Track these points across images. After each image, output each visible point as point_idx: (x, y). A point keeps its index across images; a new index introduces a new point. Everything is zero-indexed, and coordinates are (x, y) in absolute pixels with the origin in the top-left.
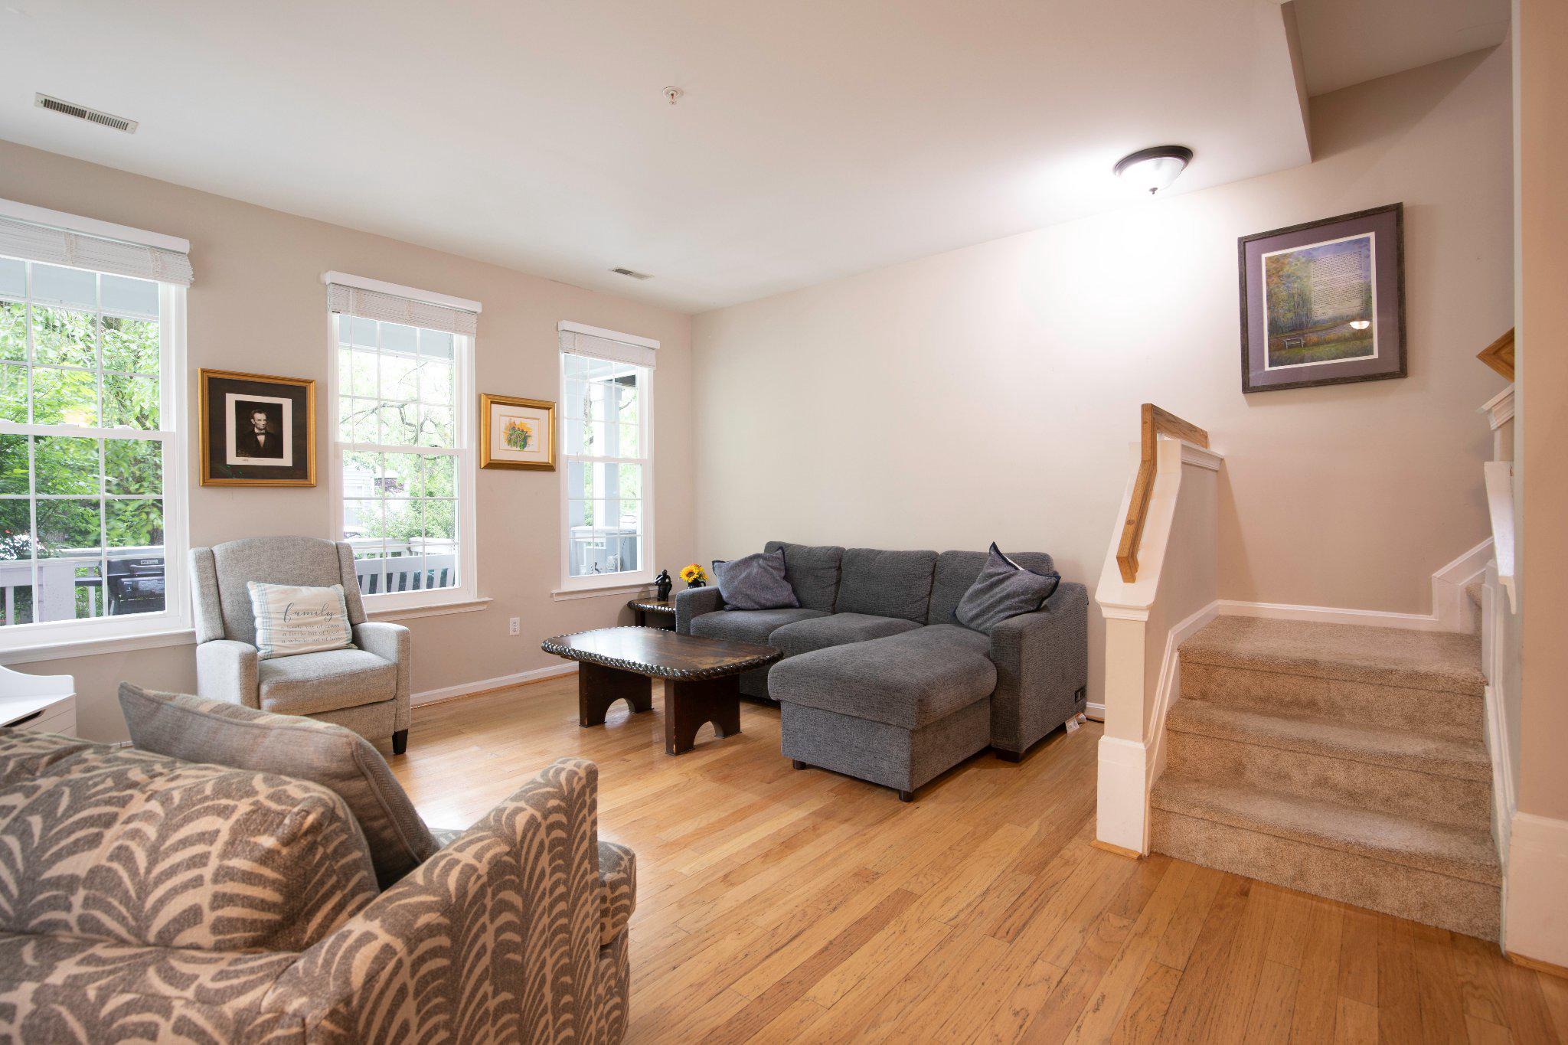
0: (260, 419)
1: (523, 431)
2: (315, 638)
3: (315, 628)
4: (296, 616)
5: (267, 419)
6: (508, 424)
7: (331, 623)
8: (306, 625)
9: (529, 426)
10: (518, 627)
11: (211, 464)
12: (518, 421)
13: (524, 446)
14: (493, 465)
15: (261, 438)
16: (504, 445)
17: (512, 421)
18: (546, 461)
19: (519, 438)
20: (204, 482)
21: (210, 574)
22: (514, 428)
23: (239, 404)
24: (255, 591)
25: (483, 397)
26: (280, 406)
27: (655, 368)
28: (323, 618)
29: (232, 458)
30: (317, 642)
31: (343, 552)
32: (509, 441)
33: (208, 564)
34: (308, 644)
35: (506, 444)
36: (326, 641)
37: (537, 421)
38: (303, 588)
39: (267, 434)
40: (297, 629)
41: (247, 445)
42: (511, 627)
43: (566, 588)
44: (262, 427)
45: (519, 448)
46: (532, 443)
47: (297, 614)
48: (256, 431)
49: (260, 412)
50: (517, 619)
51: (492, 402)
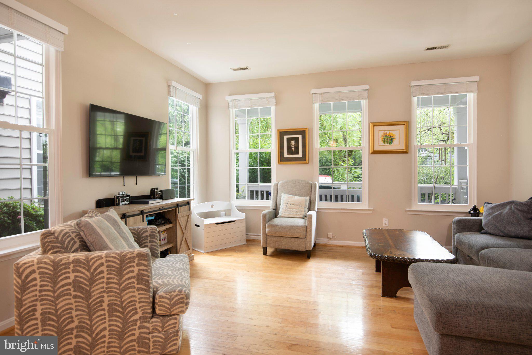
0: (293, 142)
1: (390, 136)
2: (293, 213)
3: (294, 210)
4: (290, 205)
5: (295, 142)
6: (383, 134)
7: (300, 209)
8: (292, 208)
9: (393, 134)
10: (387, 223)
11: (280, 158)
12: (388, 132)
13: (391, 143)
14: (375, 152)
15: (293, 149)
16: (381, 143)
17: (385, 133)
18: (403, 149)
19: (389, 139)
20: (278, 163)
21: (276, 190)
22: (386, 136)
23: (287, 138)
24: (283, 195)
25: (371, 124)
26: (298, 138)
27: (477, 92)
28: (298, 207)
29: (286, 156)
30: (294, 214)
31: (313, 185)
32: (384, 141)
33: (276, 187)
34: (291, 215)
35: (382, 143)
36: (296, 215)
37: (398, 131)
38: (296, 197)
39: (295, 147)
40: (290, 209)
41: (290, 152)
42: (384, 222)
43: (414, 209)
44: (293, 145)
45: (388, 144)
46: (396, 141)
47: (290, 204)
48: (292, 146)
49: (293, 140)
50: (387, 219)
51: (374, 126)
